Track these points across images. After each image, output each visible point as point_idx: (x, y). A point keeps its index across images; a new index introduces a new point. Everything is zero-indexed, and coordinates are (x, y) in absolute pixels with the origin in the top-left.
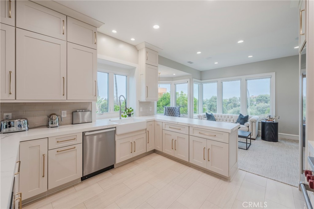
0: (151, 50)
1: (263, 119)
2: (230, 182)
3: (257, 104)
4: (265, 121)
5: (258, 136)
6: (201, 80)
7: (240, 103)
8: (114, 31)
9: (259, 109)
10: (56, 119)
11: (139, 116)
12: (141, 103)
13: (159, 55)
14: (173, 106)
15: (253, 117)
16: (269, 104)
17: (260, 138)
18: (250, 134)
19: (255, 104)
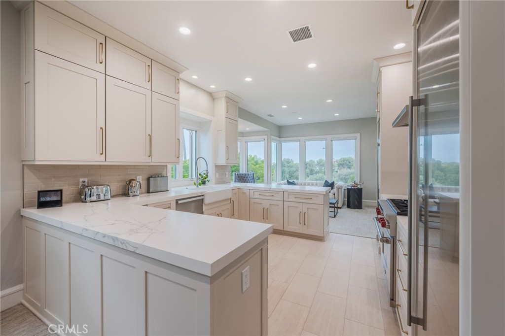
0: (231, 100)
1: (348, 186)
2: (324, 241)
3: (338, 170)
4: (350, 187)
5: (343, 205)
6: (280, 137)
7: (318, 168)
8: (195, 77)
9: (341, 177)
10: (136, 185)
11: (216, 184)
12: (218, 167)
13: (239, 107)
14: (244, 172)
15: (339, 183)
16: (353, 170)
17: (346, 206)
18: (337, 202)
19: (336, 170)
